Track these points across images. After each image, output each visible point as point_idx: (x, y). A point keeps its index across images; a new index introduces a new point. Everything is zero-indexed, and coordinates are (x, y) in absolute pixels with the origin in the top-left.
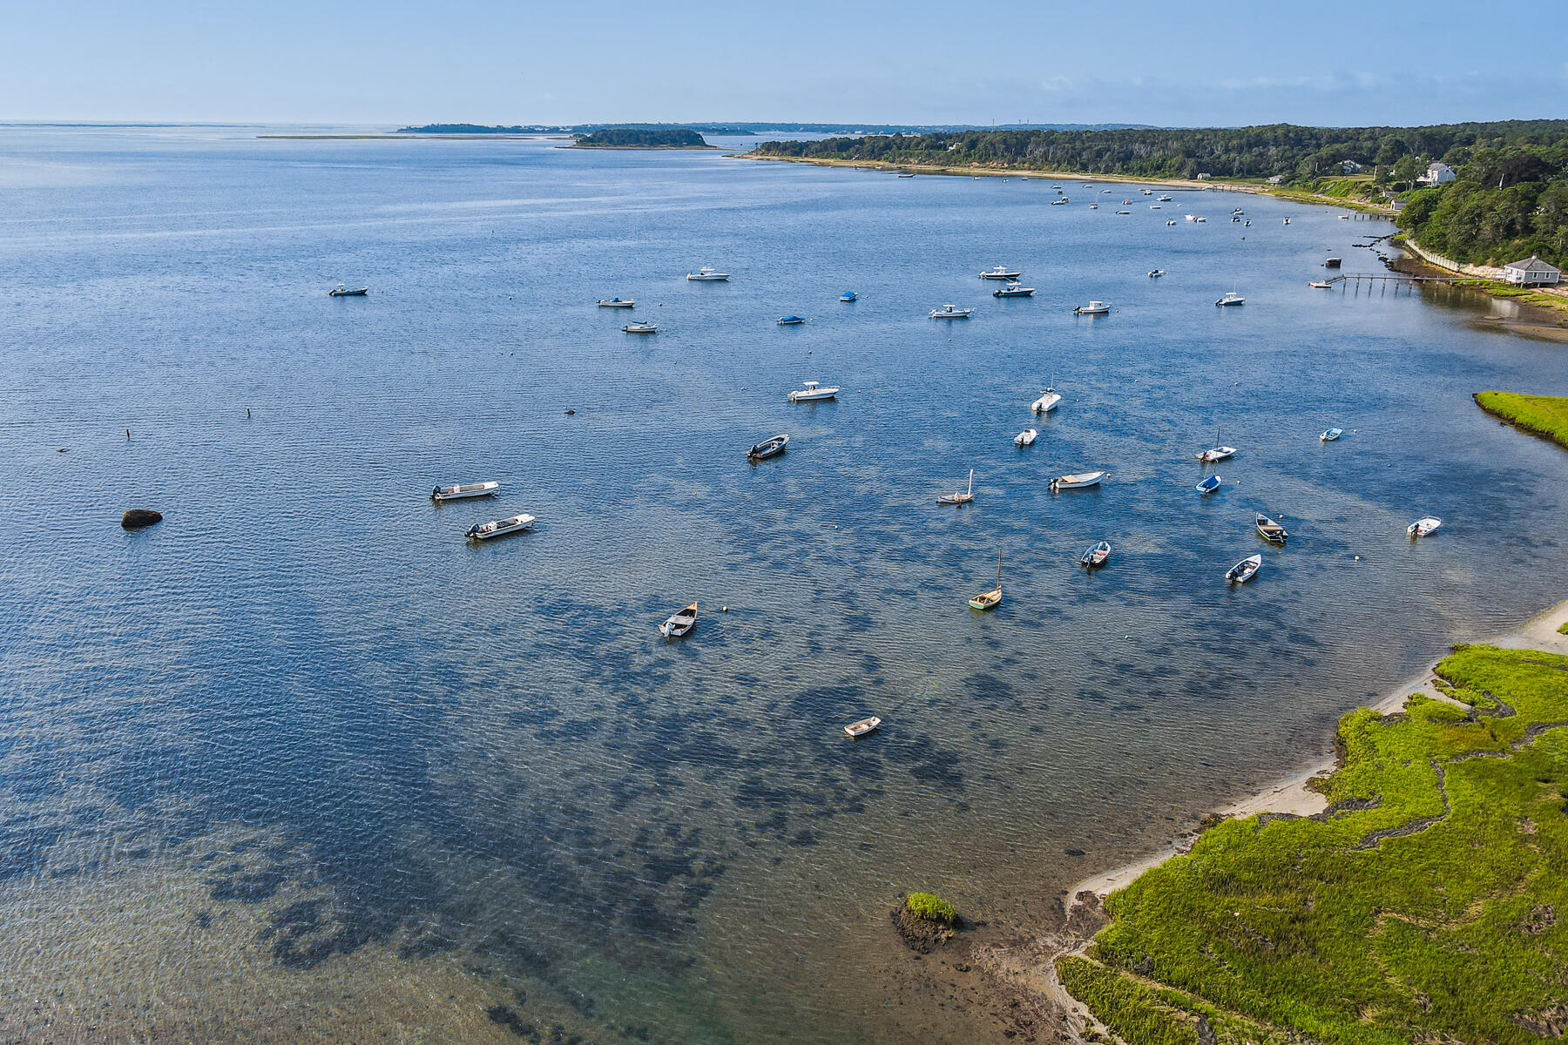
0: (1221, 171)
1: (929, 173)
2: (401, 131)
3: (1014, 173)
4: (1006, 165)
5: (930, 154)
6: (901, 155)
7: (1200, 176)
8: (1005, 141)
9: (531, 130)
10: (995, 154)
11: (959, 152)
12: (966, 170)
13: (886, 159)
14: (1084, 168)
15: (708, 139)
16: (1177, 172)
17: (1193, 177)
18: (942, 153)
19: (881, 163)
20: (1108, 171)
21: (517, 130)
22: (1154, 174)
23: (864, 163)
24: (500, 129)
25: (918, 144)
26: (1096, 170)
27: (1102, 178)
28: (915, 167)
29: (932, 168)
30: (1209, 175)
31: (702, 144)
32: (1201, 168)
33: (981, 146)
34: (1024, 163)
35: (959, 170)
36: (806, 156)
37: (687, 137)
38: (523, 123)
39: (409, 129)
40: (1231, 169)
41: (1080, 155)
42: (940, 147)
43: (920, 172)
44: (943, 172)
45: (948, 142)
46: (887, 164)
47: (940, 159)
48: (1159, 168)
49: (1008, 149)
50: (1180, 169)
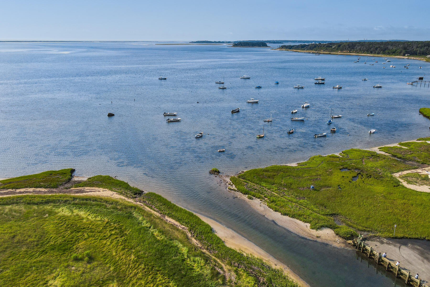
0: (413, 54)
1: (326, 54)
2: (190, 43)
3: (350, 54)
4: (348, 52)
5: (327, 49)
6: (318, 49)
7: (406, 55)
8: (348, 45)
9: (223, 42)
10: (345, 49)
11: (335, 48)
12: (336, 53)
13: (314, 50)
14: (371, 53)
15: (268, 44)
16: (399, 54)
17: (404, 55)
18: (330, 48)
19: (313, 51)
20: (378, 53)
21: (219, 42)
22: (392, 54)
23: (308, 51)
24: (215, 42)
25: (324, 46)
26: (375, 53)
27: (376, 55)
28: (322, 52)
29: (327, 52)
30: (409, 55)
31: (266, 46)
32: (407, 53)
33: (341, 46)
34: (354, 51)
35: (334, 53)
36: (292, 49)
37: (263, 44)
38: (221, 41)
39: (192, 42)
40: (417, 53)
41: (370, 49)
42: (330, 47)
43: (323, 54)
44: (330, 54)
45: (333, 45)
46: (314, 51)
47: (329, 50)
48: (394, 52)
49: (349, 47)
50: (400, 53)
